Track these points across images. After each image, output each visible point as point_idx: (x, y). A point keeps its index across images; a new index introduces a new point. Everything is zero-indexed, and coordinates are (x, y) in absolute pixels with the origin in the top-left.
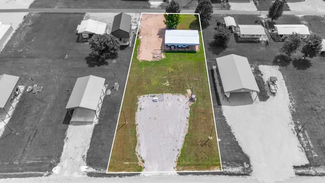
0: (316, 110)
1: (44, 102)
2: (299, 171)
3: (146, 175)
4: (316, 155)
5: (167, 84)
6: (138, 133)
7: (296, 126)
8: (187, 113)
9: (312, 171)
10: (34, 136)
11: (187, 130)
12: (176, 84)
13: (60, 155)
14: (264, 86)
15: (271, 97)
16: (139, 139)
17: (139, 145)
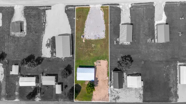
0: (35, 32)
1: (144, 34)
2: (50, 8)
3: (100, 5)
4: (42, 13)
5: (93, 45)
6: (104, 20)
7: (45, 24)
8: (85, 29)
9: (46, 8)
10: (142, 18)
11: (86, 22)
12: (90, 45)
13: (130, 11)
14: (51, 45)
15: (50, 39)
16: (103, 18)
17: (103, 15)
